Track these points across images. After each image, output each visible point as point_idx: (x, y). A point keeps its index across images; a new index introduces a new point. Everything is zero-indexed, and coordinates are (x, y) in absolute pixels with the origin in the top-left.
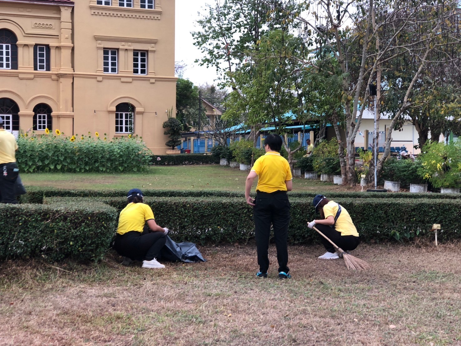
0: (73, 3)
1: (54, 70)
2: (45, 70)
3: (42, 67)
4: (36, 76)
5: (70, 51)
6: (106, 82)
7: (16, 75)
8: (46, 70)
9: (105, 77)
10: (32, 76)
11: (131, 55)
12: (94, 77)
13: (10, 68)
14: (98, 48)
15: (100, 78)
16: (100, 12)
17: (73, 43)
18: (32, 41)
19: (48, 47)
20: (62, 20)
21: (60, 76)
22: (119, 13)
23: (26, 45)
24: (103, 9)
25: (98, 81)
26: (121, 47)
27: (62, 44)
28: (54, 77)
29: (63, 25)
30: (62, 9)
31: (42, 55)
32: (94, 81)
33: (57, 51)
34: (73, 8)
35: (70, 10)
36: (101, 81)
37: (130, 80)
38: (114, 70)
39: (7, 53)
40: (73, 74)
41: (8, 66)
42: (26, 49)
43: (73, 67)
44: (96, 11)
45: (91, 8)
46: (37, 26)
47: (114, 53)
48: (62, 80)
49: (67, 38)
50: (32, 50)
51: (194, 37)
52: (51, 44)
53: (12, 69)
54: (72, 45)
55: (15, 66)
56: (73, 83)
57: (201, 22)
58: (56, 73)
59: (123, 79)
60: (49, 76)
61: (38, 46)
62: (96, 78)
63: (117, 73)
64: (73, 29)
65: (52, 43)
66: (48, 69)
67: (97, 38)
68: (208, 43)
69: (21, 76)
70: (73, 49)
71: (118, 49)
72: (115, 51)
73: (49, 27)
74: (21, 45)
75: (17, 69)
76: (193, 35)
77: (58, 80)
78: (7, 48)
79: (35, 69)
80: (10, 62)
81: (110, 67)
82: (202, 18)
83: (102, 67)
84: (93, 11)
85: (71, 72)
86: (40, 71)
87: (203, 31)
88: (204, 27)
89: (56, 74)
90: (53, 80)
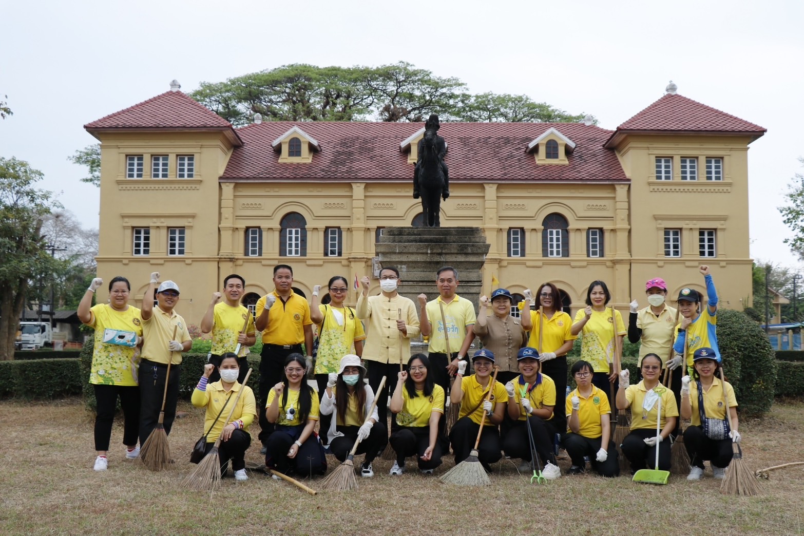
0: (629, 180)
1: (609, 255)
2: (598, 256)
3: (594, 253)
4: (590, 263)
5: (627, 234)
6: (668, 266)
7: (568, 264)
8: (600, 257)
9: (666, 262)
10: (585, 264)
11: (696, 235)
12: (654, 262)
13: (561, 256)
14: (658, 229)
15: (661, 263)
16: (660, 188)
17: (630, 224)
18: (585, 225)
19: (601, 230)
20: (617, 199)
21: (615, 262)
22: (682, 188)
23: (578, 230)
24: (664, 184)
25: (659, 267)
26: (684, 226)
27: (618, 226)
28: (609, 264)
29: (619, 205)
30: (617, 187)
31: (594, 240)
32: (654, 266)
33: (612, 234)
34: (630, 185)
35: (626, 188)
36: (662, 267)
37: (696, 264)
38: (676, 253)
39: (558, 240)
40: (630, 260)
41: (558, 253)
42: (578, 233)
43: (630, 251)
44: (656, 188)
45: (650, 184)
46: (590, 208)
47: (676, 233)
48: (618, 266)
49: (623, 220)
50: (584, 234)
51: (783, 214)
52: (605, 227)
53: (562, 256)
54: (629, 227)
55: (566, 253)
56: (630, 270)
57: (791, 196)
58: (612, 259)
59: (688, 264)
60: (603, 263)
61: (591, 230)
62: (657, 263)
63: (679, 256)
64: (629, 209)
65: (606, 225)
66: (602, 255)
67: (656, 218)
68: (800, 220)
69: (573, 264)
70: (630, 231)
71: (681, 229)
72: (677, 231)
73: (603, 208)
74: (573, 230)
75: (568, 256)
76: (781, 212)
77: (613, 267)
78: (558, 233)
79: (588, 256)
80: (561, 249)
81: (672, 250)
82: (792, 191)
83: (662, 250)
84: (652, 187)
85: (628, 257)
86: (592, 257)
87: (793, 205)
88: (795, 201)
89: (611, 261)
90: (607, 267)
